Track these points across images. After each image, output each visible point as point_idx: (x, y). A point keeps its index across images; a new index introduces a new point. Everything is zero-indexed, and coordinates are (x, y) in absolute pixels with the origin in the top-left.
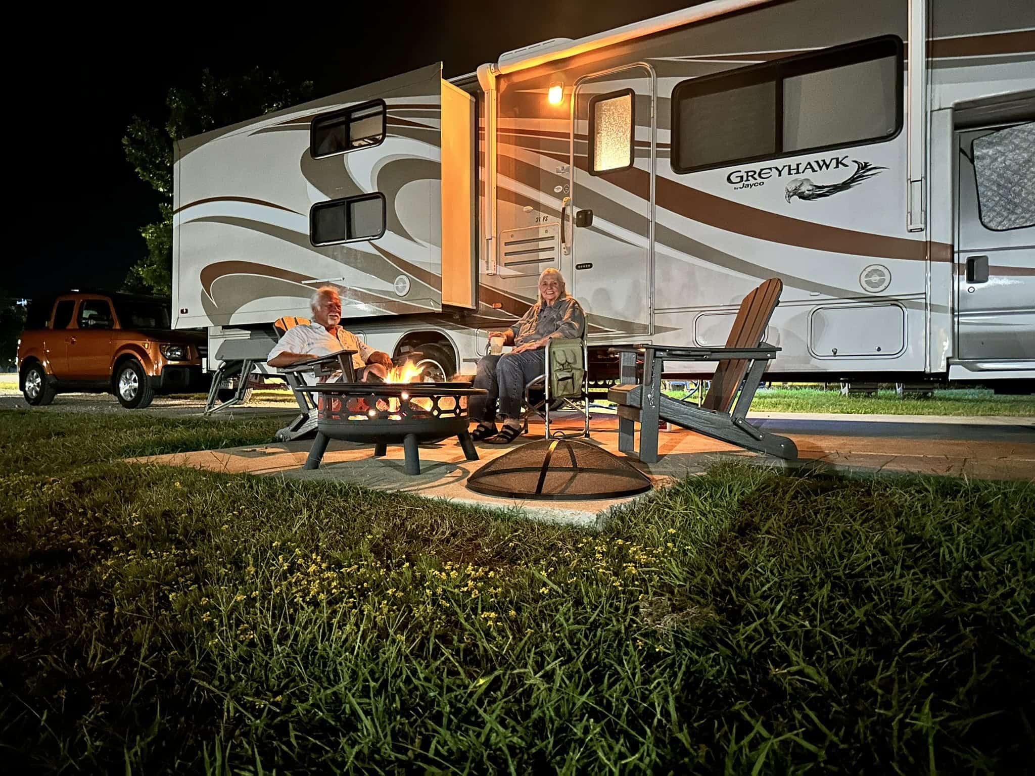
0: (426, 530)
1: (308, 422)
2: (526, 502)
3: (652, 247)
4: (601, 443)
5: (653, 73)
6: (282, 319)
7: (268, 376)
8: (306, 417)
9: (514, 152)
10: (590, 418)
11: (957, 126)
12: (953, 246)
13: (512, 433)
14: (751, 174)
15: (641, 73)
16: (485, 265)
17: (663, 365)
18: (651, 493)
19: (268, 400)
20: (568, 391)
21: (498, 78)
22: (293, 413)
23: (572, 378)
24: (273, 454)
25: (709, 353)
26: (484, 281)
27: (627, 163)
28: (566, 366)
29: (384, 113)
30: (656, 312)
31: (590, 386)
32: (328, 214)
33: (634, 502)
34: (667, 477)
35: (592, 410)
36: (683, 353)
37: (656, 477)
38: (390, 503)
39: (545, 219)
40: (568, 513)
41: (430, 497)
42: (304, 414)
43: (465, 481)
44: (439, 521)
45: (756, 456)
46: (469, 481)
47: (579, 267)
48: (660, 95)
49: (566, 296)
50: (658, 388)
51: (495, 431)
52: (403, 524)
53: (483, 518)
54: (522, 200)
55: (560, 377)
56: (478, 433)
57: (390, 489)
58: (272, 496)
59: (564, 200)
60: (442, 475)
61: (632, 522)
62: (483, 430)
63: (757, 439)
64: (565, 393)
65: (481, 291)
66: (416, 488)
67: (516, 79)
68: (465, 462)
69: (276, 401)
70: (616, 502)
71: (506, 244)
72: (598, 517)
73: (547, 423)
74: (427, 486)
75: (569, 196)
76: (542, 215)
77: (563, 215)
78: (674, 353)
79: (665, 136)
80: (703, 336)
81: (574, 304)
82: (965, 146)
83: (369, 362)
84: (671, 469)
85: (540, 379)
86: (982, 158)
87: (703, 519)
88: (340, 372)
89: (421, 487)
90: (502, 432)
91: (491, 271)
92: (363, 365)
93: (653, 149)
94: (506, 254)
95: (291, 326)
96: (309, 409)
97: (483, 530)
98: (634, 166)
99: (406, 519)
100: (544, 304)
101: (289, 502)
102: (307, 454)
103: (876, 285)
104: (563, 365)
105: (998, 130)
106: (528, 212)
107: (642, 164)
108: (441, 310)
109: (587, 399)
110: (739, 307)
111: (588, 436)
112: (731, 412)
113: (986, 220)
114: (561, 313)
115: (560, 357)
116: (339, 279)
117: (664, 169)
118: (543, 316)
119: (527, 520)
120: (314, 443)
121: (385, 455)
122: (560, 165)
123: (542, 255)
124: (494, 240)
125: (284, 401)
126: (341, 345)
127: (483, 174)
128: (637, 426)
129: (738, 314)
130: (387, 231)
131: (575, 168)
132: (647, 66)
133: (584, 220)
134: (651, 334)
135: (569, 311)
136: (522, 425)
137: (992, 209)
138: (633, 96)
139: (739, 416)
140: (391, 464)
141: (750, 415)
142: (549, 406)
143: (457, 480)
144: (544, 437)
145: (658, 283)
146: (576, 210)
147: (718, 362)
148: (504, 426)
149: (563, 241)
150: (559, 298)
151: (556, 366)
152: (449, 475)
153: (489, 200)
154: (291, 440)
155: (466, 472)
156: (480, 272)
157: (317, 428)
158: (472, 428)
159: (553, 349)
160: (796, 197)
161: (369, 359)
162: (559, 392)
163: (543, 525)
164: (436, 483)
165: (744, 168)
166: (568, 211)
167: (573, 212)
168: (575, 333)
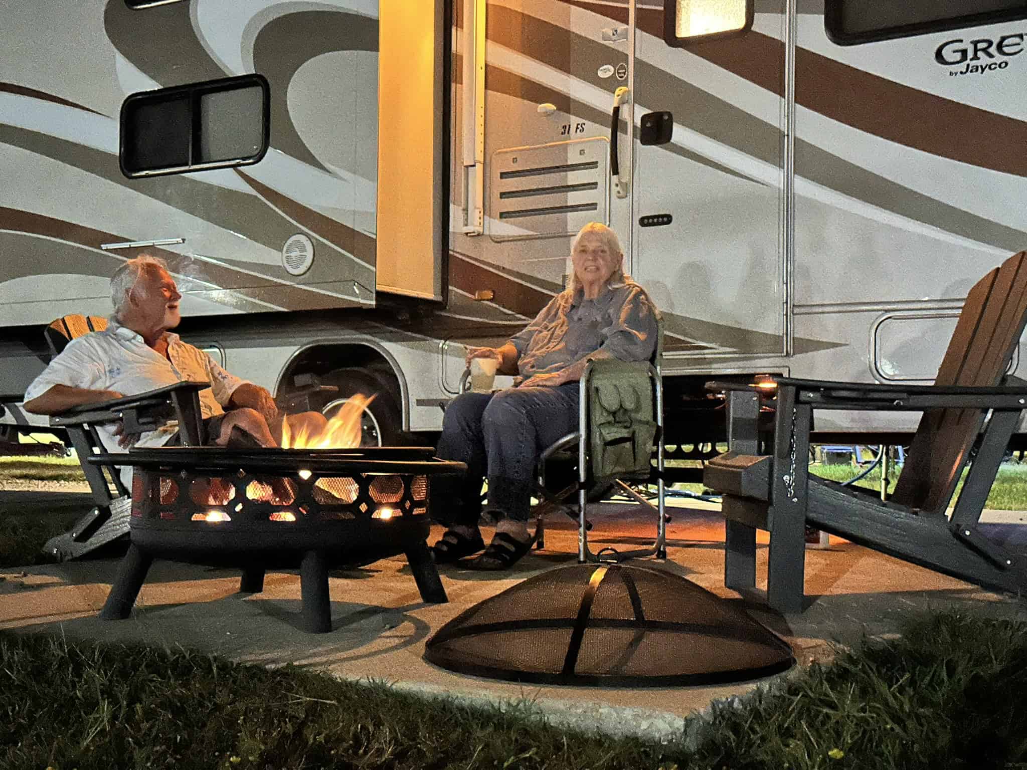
0: (345, 745)
1: (109, 523)
2: (545, 689)
3: (789, 184)
4: (691, 571)
6: (63, 320)
7: (28, 430)
8: (106, 514)
10: (667, 520)
13: (512, 549)
16: (461, 214)
17: (812, 418)
18: (792, 675)
19: (25, 477)
20: (624, 464)
22: (79, 504)
23: (632, 439)
24: (39, 587)
25: (905, 395)
26: (459, 247)
27: (738, 22)
28: (620, 415)
30: (797, 310)
31: (667, 455)
33: (759, 692)
34: (820, 641)
35: (671, 502)
36: (853, 394)
37: (800, 641)
38: (274, 690)
39: (580, 128)
40: (628, 713)
41: (352, 678)
42: (101, 509)
43: (421, 646)
44: (371, 728)
45: (1000, 602)
46: (429, 645)
47: (646, 222)
49: (621, 279)
50: (804, 463)
51: (480, 544)
52: (298, 733)
53: (457, 724)
54: (535, 92)
55: (609, 438)
56: (445, 548)
57: (273, 661)
58: (39, 673)
59: (618, 92)
60: (375, 633)
61: (754, 732)
62: (454, 541)
63: (1001, 567)
64: (618, 469)
65: (452, 265)
66: (324, 659)
68: (418, 606)
69: (42, 479)
70: (724, 693)
71: (503, 175)
72: (688, 722)
73: (582, 530)
74: (344, 655)
75: (626, 85)
76: (574, 120)
77: (616, 123)
78: (834, 394)
80: (893, 358)
81: (637, 296)
83: (231, 406)
84: (830, 625)
85: (568, 442)
87: (897, 729)
88: (174, 425)
89: (332, 657)
90: (492, 545)
91: (474, 227)
92: (218, 411)
94: (503, 195)
95: (80, 333)
96: (111, 497)
97: (459, 746)
98: (753, 28)
99: (303, 723)
100: (580, 292)
101: (74, 686)
102: (107, 588)
104: (614, 414)
106: (548, 114)
108: (374, 303)
109: (661, 481)
110: (962, 304)
111: (662, 555)
112: (949, 512)
114: (611, 311)
115: (609, 400)
116: (174, 240)
117: (813, 35)
118: (576, 318)
119: (546, 727)
120: (123, 565)
121: (260, 590)
122: (609, 25)
123: (573, 198)
124: (479, 167)
125: (56, 478)
126: (176, 372)
127: (459, 41)
128: (762, 537)
129: (961, 317)
130: (270, 150)
131: (638, 31)
133: (656, 131)
134: (788, 355)
135: (626, 308)
136: (532, 531)
139: (963, 521)
140: (274, 611)
141: (988, 516)
142: (586, 494)
143: (405, 644)
144: (578, 556)
145: (801, 254)
146: (641, 112)
147: (922, 413)
148: (497, 535)
149: (615, 170)
150: (608, 282)
151: (599, 417)
152: (388, 633)
153: (469, 91)
154: (75, 560)
155: (422, 627)
156: (451, 230)
157: (128, 534)
158: (435, 536)
159: (596, 383)
161: (231, 400)
162: (607, 468)
163: (578, 739)
164: (362, 650)
165: (968, 35)
166: (625, 114)
167: (634, 115)
168: (638, 350)
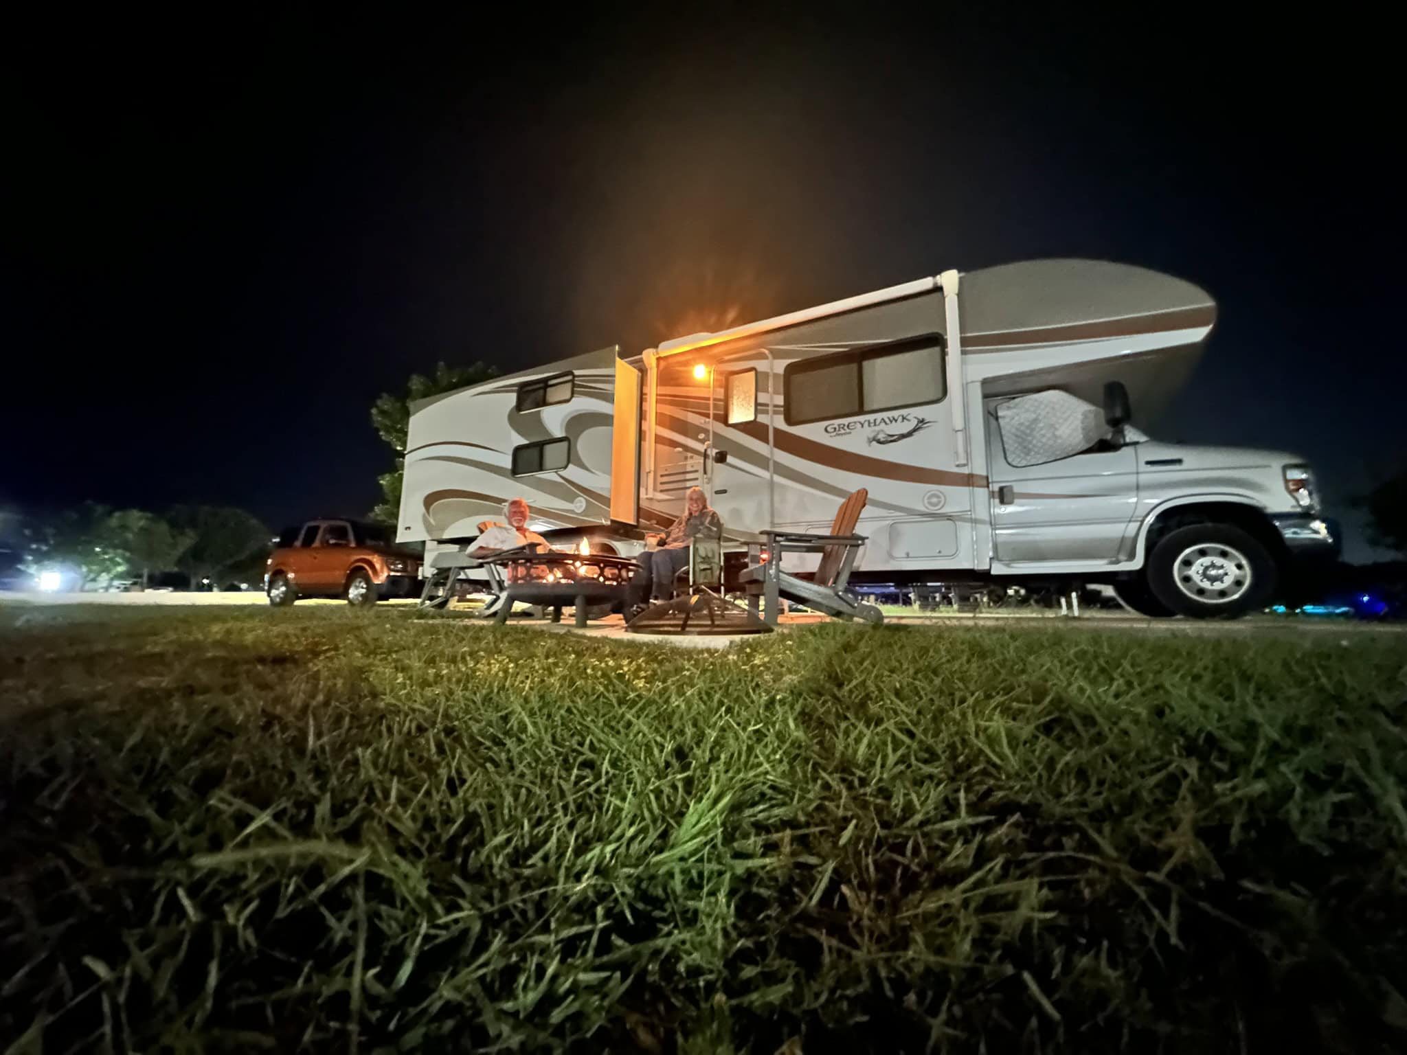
2: (672, 636)
3: (772, 477)
5: (770, 356)
9: (668, 410)
11: (986, 396)
12: (987, 478)
14: (842, 427)
15: (762, 356)
16: (645, 491)
17: (781, 551)
20: (707, 580)
21: (659, 359)
23: (711, 569)
26: (644, 504)
27: (752, 418)
28: (706, 560)
29: (572, 381)
30: (775, 525)
32: (525, 454)
39: (692, 457)
47: (717, 492)
48: (775, 371)
49: (707, 509)
50: (778, 565)
54: (674, 444)
55: (701, 569)
59: (706, 444)
65: (641, 511)
67: (671, 360)
71: (662, 476)
75: (710, 441)
76: (689, 454)
77: (705, 456)
79: (780, 400)
81: (713, 514)
82: (992, 410)
86: (1004, 417)
91: (650, 496)
93: (770, 408)
94: (662, 483)
95: (490, 527)
98: (757, 420)
100: (690, 515)
103: (934, 505)
104: (704, 558)
105: (1014, 398)
106: (679, 452)
107: (762, 419)
108: (610, 524)
109: (723, 588)
113: (1010, 460)
114: (703, 520)
115: (702, 552)
117: (779, 422)
118: (689, 523)
122: (703, 419)
124: (652, 472)
127: (645, 426)
130: (571, 466)
131: (714, 421)
132: (766, 352)
133: (721, 458)
137: (1014, 453)
138: (757, 373)
145: (777, 505)
146: (715, 451)
147: (820, 555)
149: (705, 472)
150: (702, 510)
151: (699, 560)
153: (649, 445)
156: (641, 497)
160: (874, 443)
162: (700, 581)
166: (709, 452)
167: (713, 452)
168: (713, 534)
